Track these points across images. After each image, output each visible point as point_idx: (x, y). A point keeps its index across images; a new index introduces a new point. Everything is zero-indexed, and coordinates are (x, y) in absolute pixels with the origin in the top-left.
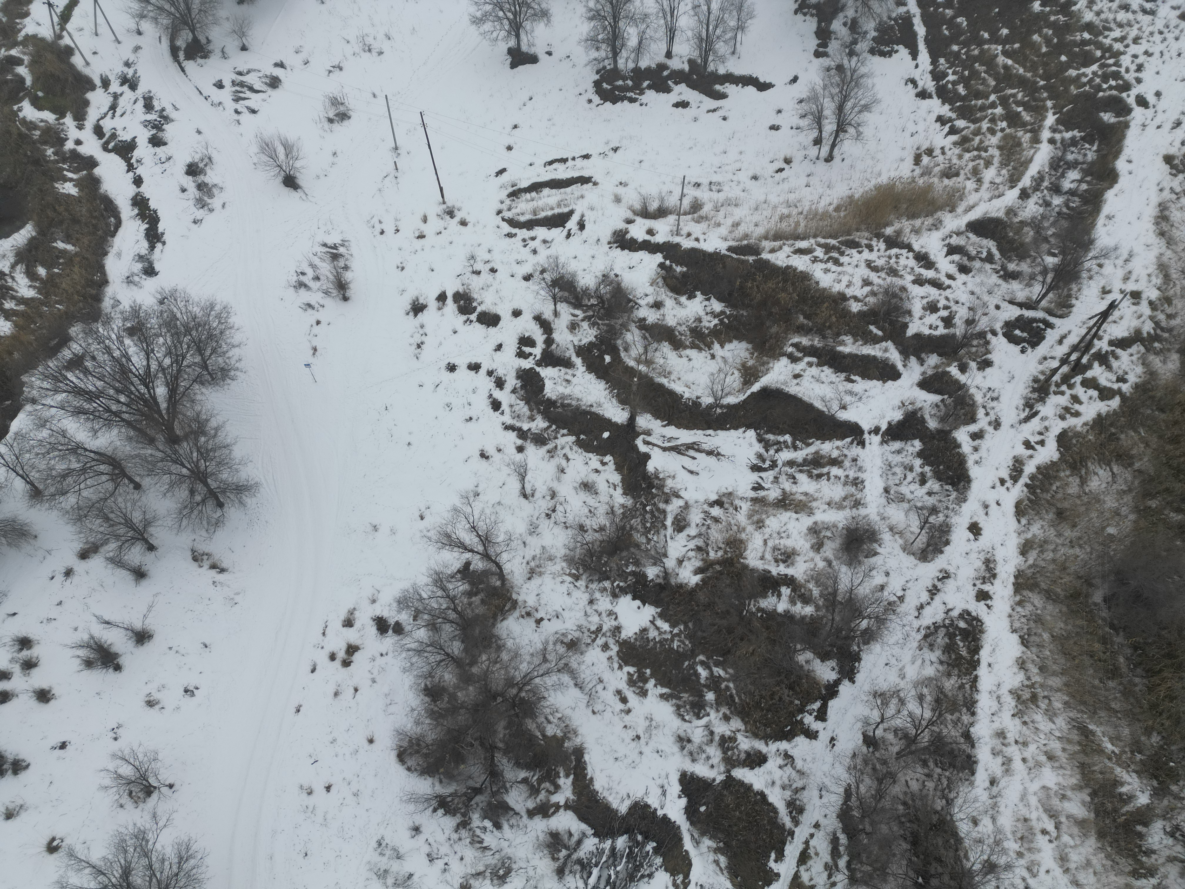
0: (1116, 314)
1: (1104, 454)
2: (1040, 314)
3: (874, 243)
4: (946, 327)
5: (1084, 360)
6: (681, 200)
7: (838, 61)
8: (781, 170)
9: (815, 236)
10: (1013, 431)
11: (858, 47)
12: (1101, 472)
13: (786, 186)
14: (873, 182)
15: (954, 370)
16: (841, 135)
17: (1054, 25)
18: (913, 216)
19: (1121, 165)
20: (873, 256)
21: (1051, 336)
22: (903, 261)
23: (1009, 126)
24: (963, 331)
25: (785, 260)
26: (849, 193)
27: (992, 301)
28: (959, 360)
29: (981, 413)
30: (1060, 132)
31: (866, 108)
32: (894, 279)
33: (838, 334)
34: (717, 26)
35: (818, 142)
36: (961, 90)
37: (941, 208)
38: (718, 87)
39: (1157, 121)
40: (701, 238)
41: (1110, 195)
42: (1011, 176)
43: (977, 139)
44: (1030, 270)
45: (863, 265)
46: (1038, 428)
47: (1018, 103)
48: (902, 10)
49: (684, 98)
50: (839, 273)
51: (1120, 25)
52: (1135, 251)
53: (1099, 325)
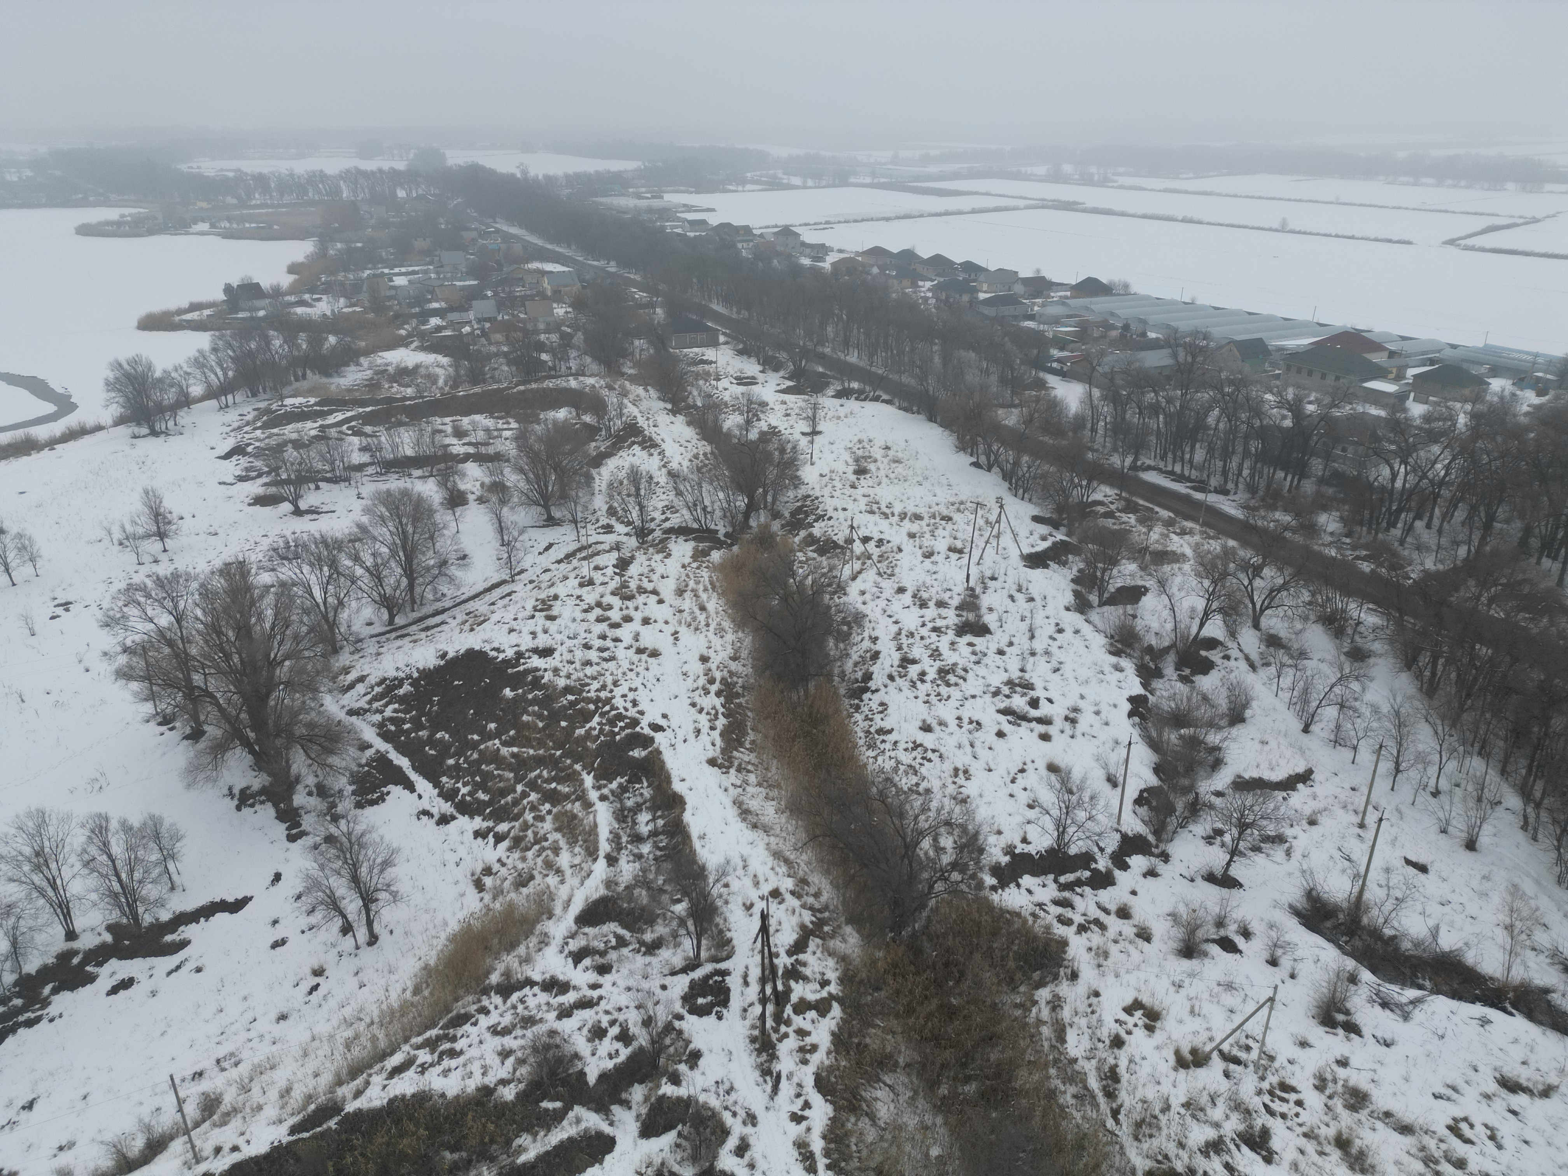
0: (773, 922)
1: (866, 1072)
2: (708, 968)
3: (485, 1002)
4: (627, 1045)
5: (780, 987)
6: (180, 1110)
7: (323, 834)
8: (315, 988)
9: (406, 1040)
10: (772, 1112)
11: (340, 809)
12: (879, 1094)
13: (332, 1003)
14: (443, 936)
15: (667, 1089)
16: (373, 907)
17: (535, 701)
18: (512, 946)
19: (677, 786)
20: (494, 1018)
21: (734, 982)
22: (532, 1002)
23: (554, 806)
24: (647, 1037)
25: (383, 1094)
26: (421, 964)
27: (654, 984)
28: (665, 1073)
29: (727, 1117)
30: (605, 786)
31: (387, 864)
32: (534, 1029)
33: (508, 1142)
34: (132, 871)
35: (347, 929)
36: (482, 796)
37: (537, 920)
38: (169, 938)
39: (680, 738)
40: (241, 1142)
41: (687, 817)
42: (587, 849)
43: (530, 833)
44: (667, 930)
45: (487, 1036)
46: (793, 1092)
47: (549, 781)
48: (369, 753)
49: (122, 975)
50: (465, 1065)
51: (594, 678)
52: (745, 854)
53: (766, 942)
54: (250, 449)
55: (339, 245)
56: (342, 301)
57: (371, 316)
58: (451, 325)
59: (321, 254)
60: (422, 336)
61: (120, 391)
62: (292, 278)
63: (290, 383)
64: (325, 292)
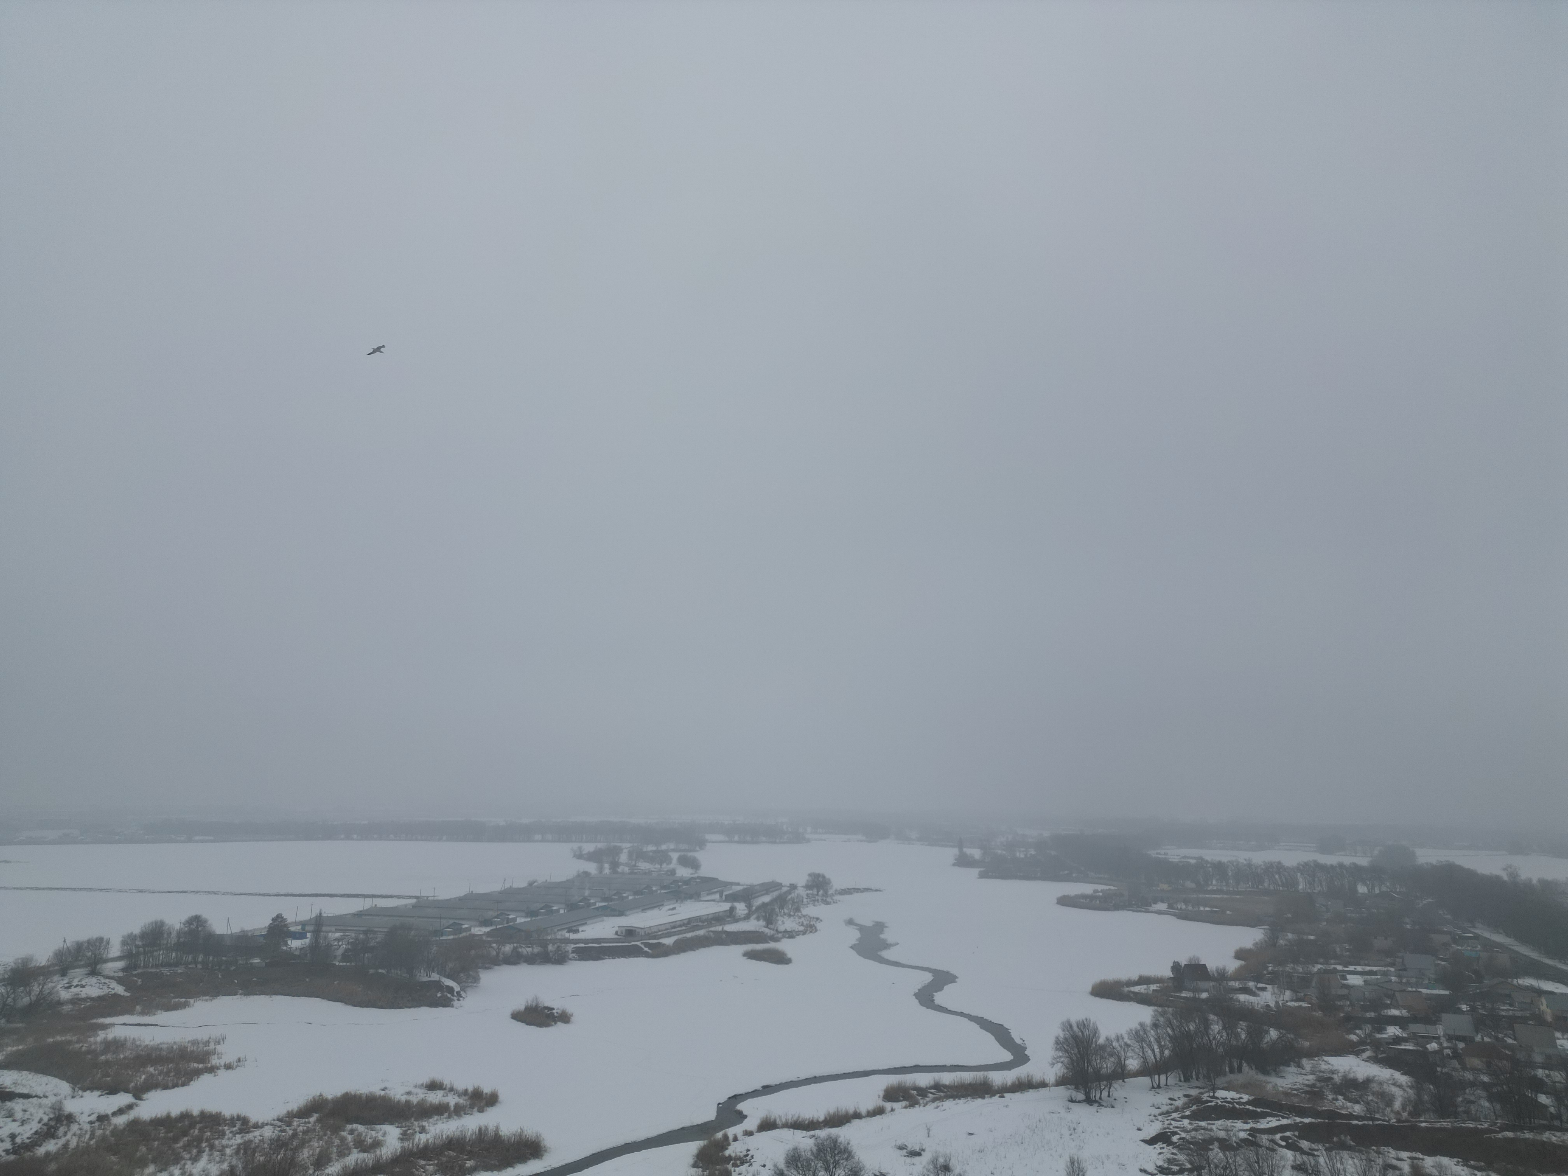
54: (1175, 1139)
55: (1290, 936)
56: (1288, 994)
57: (1319, 1014)
58: (1413, 1038)
59: (1271, 942)
60: (1377, 1045)
61: (1066, 1051)
62: (1238, 963)
63: (1225, 1074)
64: (1271, 982)
